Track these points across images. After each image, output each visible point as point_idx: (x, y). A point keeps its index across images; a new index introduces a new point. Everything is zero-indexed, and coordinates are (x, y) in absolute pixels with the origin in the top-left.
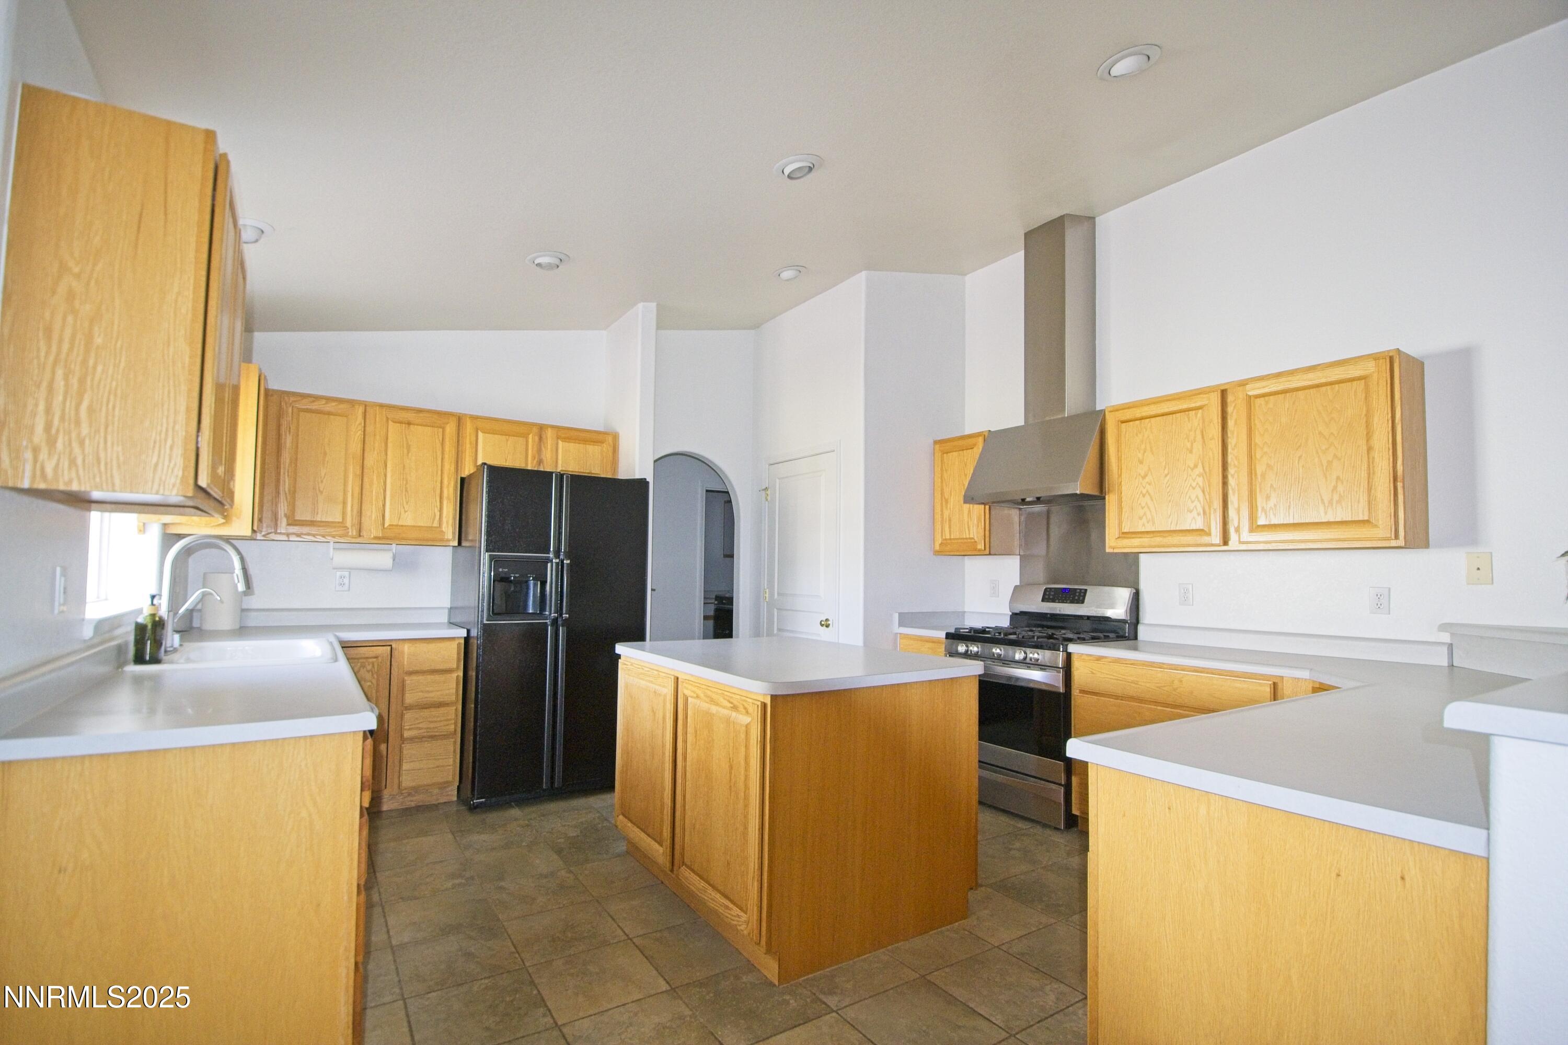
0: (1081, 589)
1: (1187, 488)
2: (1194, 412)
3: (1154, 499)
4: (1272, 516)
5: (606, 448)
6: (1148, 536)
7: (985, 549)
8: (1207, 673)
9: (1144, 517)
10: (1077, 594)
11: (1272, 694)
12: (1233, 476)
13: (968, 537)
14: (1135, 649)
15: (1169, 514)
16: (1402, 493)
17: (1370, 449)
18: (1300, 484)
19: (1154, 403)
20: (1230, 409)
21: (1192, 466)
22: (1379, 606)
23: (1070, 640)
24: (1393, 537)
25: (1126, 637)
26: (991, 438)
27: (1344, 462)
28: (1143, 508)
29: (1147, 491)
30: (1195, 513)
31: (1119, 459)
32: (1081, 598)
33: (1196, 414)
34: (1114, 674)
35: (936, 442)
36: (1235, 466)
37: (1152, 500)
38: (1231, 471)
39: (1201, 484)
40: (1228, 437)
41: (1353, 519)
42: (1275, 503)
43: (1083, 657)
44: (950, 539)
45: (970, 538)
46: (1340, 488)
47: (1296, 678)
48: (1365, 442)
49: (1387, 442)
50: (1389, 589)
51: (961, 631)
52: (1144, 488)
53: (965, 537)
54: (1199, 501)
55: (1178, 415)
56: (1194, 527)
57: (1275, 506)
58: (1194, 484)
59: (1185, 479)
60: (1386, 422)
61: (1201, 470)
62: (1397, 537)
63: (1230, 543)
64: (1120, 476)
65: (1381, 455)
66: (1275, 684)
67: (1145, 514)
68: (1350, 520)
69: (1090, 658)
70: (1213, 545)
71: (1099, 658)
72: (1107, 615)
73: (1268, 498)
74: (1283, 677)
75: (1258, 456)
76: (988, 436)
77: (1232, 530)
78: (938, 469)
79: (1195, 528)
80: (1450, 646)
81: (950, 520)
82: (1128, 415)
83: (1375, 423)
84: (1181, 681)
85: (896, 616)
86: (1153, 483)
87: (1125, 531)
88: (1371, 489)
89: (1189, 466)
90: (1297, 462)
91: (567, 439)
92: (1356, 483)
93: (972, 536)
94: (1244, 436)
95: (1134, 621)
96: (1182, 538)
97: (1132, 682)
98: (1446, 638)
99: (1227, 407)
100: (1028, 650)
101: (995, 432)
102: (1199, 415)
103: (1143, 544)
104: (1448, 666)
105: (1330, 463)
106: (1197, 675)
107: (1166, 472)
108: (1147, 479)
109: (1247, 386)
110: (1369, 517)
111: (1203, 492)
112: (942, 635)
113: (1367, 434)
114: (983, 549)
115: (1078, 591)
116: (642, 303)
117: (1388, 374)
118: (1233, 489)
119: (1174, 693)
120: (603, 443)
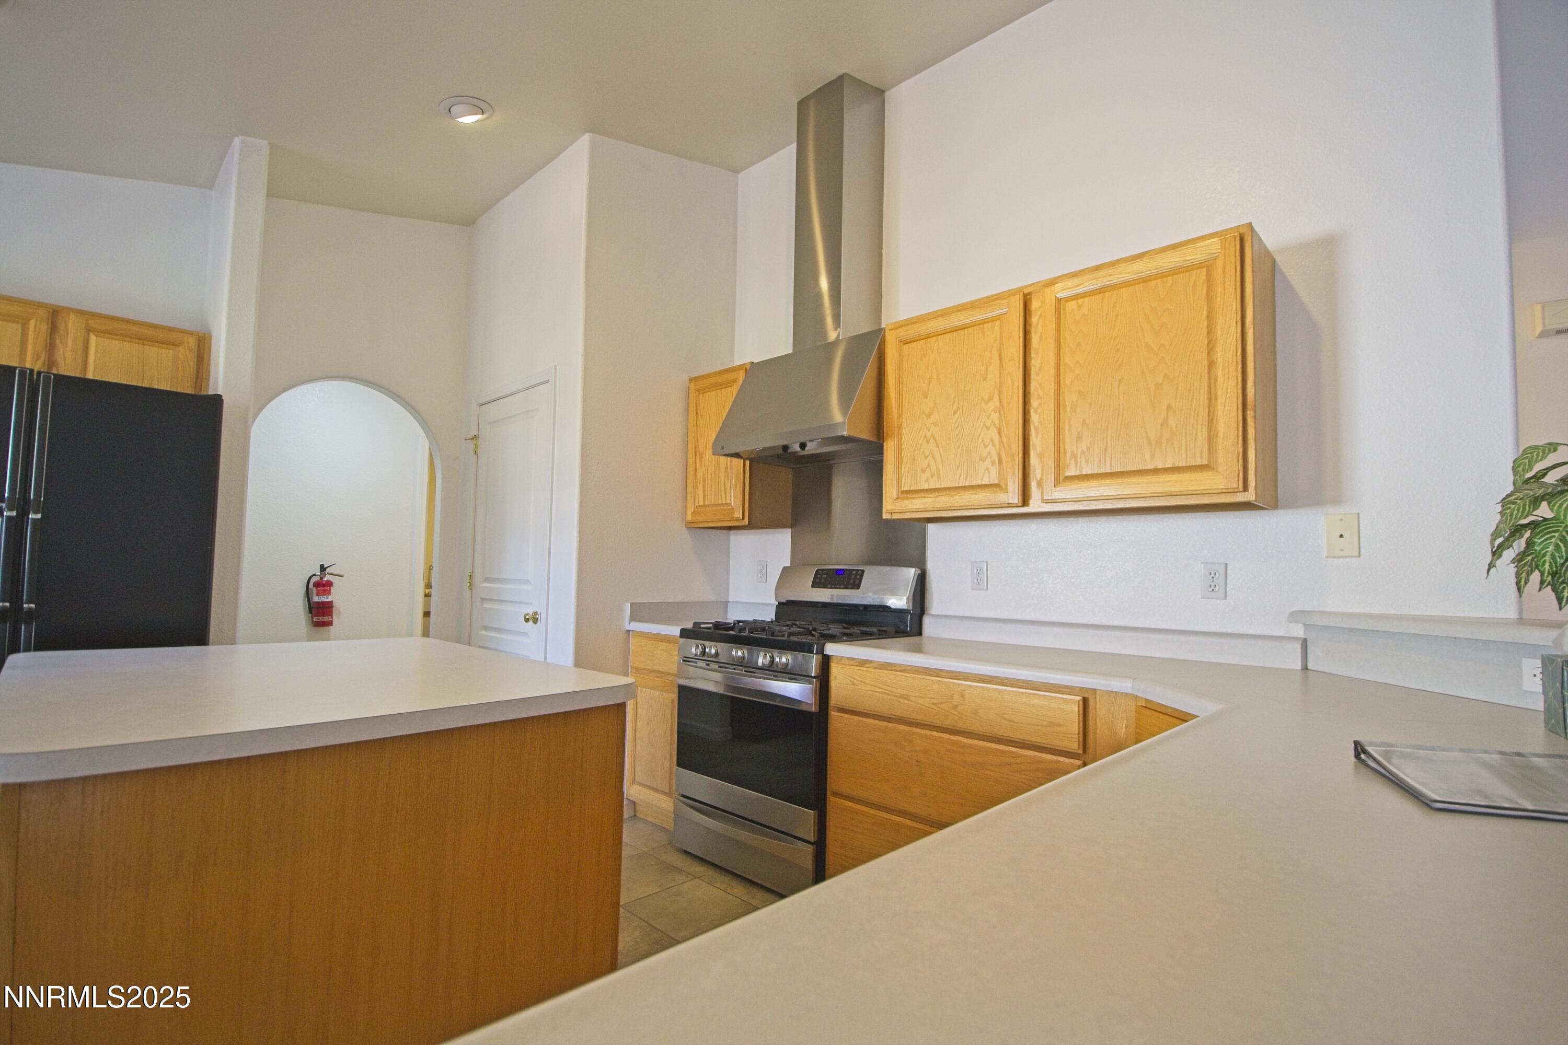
0: (857, 570)
1: (980, 428)
2: (990, 324)
3: (940, 446)
4: (1084, 464)
5: (186, 354)
6: (932, 495)
7: (743, 518)
8: (996, 684)
9: (928, 469)
10: (853, 577)
11: (1081, 716)
12: (1036, 411)
13: (724, 502)
14: (919, 650)
15: (957, 463)
16: (1253, 425)
17: (1211, 365)
18: (1120, 418)
19: (942, 315)
20: (1034, 320)
21: (986, 397)
22: (1213, 587)
23: (833, 638)
24: (1241, 488)
25: (907, 632)
26: (753, 369)
27: (1178, 384)
28: (926, 457)
29: (932, 435)
30: (988, 463)
31: (900, 394)
32: (857, 582)
33: (993, 328)
34: (880, 686)
35: (691, 380)
36: (1039, 397)
37: (938, 446)
38: (1034, 403)
39: (997, 423)
40: (1031, 358)
41: (1188, 465)
42: (1088, 445)
43: (844, 661)
44: (704, 506)
45: (726, 504)
46: (1172, 422)
47: (1113, 692)
48: (1205, 354)
49: (1235, 354)
50: (1226, 565)
51: (702, 626)
52: (929, 430)
53: (720, 503)
54: (994, 445)
55: (970, 330)
56: (986, 481)
57: (1088, 448)
58: (988, 423)
59: (977, 416)
60: (1234, 324)
61: (998, 404)
62: (1245, 489)
63: (1031, 502)
64: (900, 415)
65: (1226, 372)
66: (1085, 701)
67: (929, 465)
68: (1184, 465)
69: (852, 662)
70: (1010, 506)
71: (863, 663)
72: (888, 605)
73: (1079, 438)
74: (1096, 689)
75: (1068, 382)
76: (749, 369)
77: (1033, 486)
78: (692, 415)
79: (987, 483)
80: (1305, 643)
81: (704, 481)
82: (911, 332)
83: (1219, 328)
84: (963, 696)
85: (627, 607)
86: (939, 424)
87: (905, 489)
88: (1212, 420)
89: (982, 399)
90: (1116, 387)
91: (103, 333)
92: (1193, 413)
93: (728, 501)
94: (1051, 356)
95: (918, 611)
96: (973, 496)
97: (902, 697)
98: (1298, 631)
99: (1030, 317)
100: (776, 653)
101: (758, 363)
102: (997, 328)
103: (926, 506)
104: (1302, 670)
105: (1159, 386)
106: (983, 687)
107: (955, 407)
108: (932, 419)
109: (1057, 285)
110: (1209, 461)
111: (1000, 433)
112: (675, 631)
113: (1209, 343)
114: (741, 518)
115: (854, 572)
116: (240, 137)
117: (1238, 258)
118: (1036, 429)
119: (953, 711)
120: (179, 346)
